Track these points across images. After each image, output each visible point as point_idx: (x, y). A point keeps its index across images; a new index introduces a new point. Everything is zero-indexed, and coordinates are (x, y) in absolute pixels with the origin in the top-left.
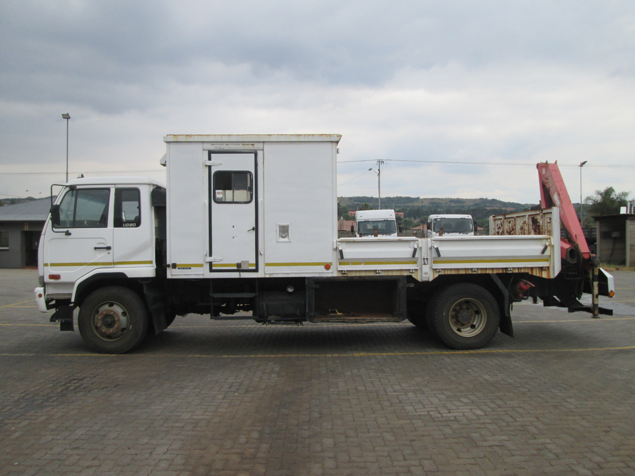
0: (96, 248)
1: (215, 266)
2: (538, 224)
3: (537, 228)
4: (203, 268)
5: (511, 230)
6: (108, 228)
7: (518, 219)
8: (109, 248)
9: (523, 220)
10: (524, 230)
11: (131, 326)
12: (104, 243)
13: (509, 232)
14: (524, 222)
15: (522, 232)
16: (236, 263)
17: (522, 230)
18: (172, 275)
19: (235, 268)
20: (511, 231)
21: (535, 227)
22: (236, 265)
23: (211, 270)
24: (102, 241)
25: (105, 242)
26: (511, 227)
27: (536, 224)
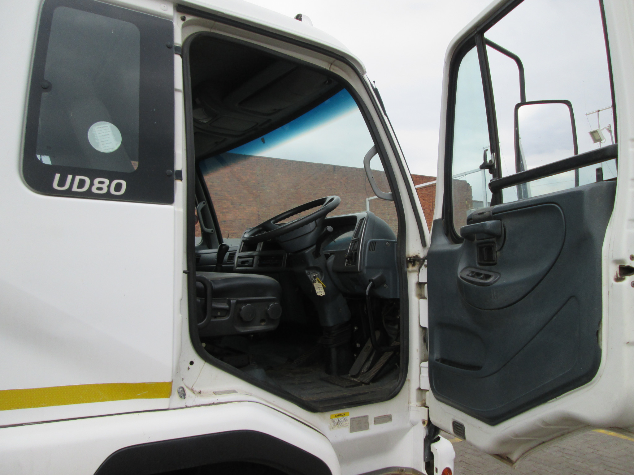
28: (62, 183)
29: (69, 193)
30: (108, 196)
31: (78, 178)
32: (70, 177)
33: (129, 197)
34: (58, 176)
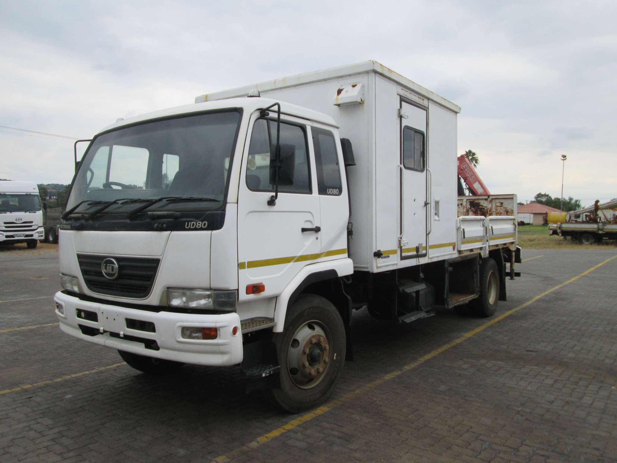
0: (304, 230)
1: (405, 252)
4: (396, 255)
6: (313, 195)
8: (317, 230)
11: (335, 354)
12: (310, 221)
16: (416, 247)
18: (377, 268)
19: (414, 253)
22: (415, 249)
23: (403, 258)
24: (309, 217)
25: (311, 219)
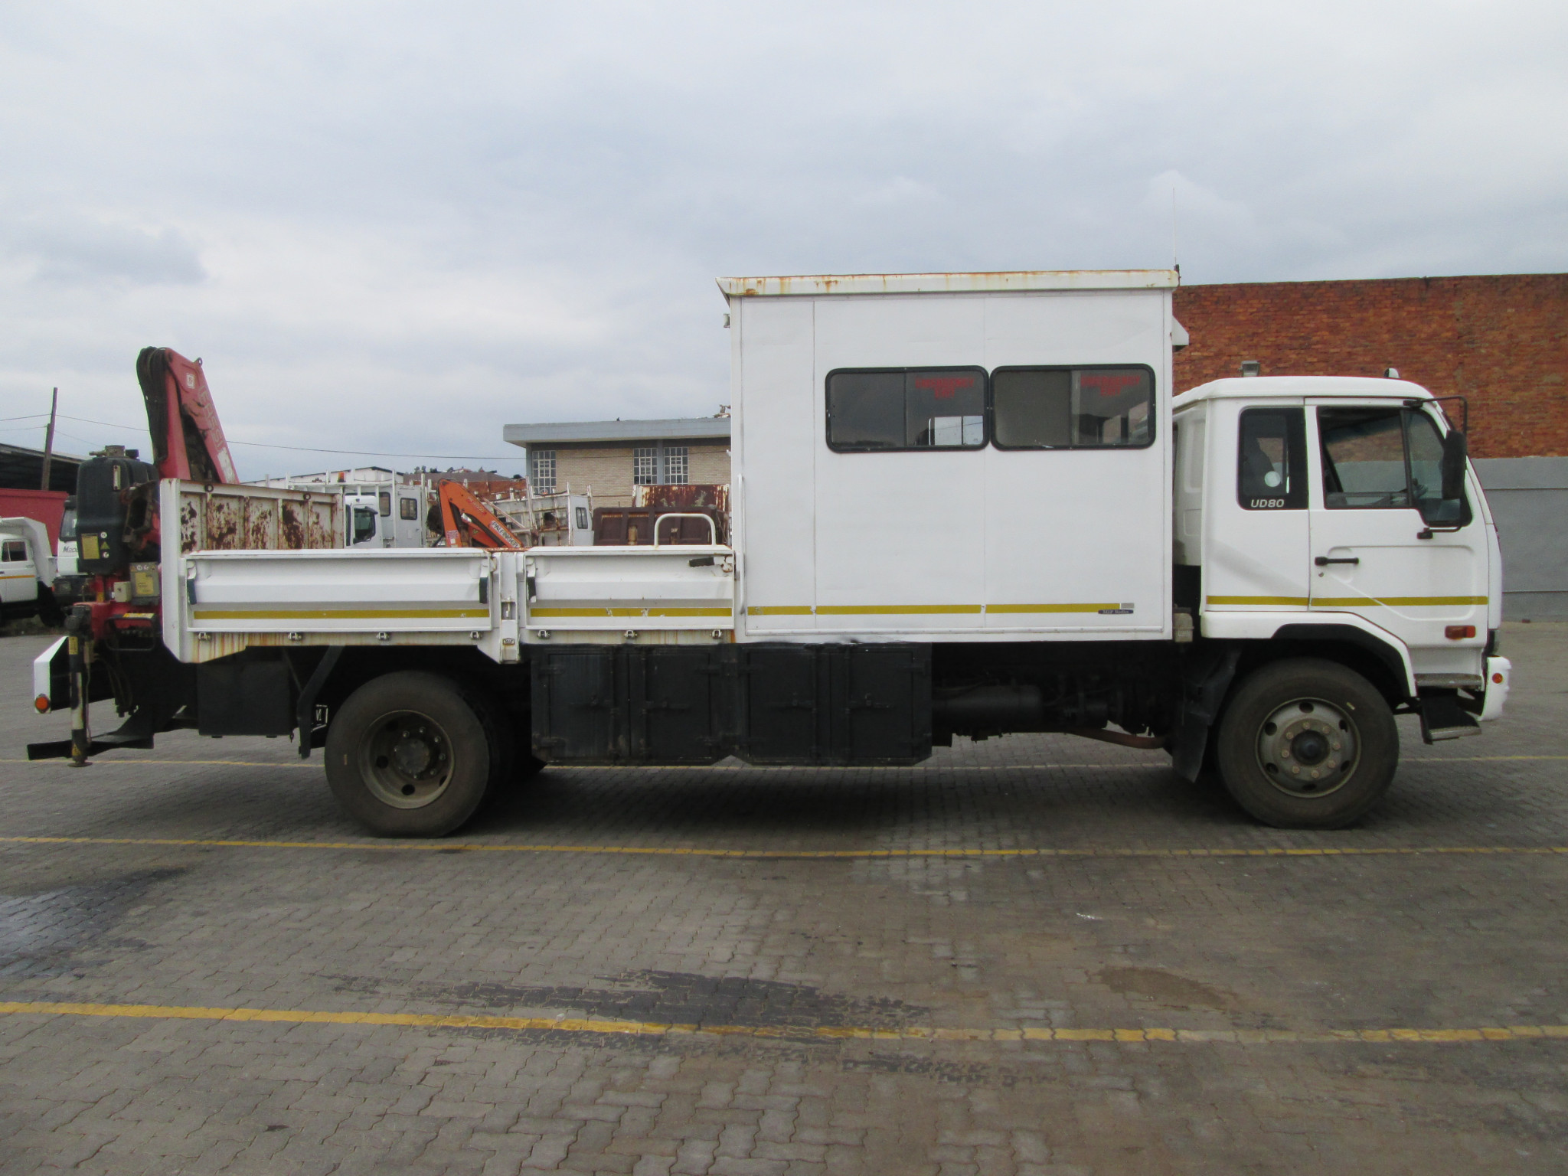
2: (294, 523)
3: (292, 531)
5: (225, 530)
7: (255, 503)
9: (260, 508)
10: (263, 535)
13: (217, 536)
14: (262, 513)
15: (257, 538)
17: (257, 534)
20: (222, 536)
21: (289, 529)
26: (223, 522)
27: (292, 523)
28: (1255, 504)
29: (1258, 508)
30: (1276, 508)
31: (1262, 501)
32: (1258, 501)
33: (1286, 507)
34: (1253, 501)
